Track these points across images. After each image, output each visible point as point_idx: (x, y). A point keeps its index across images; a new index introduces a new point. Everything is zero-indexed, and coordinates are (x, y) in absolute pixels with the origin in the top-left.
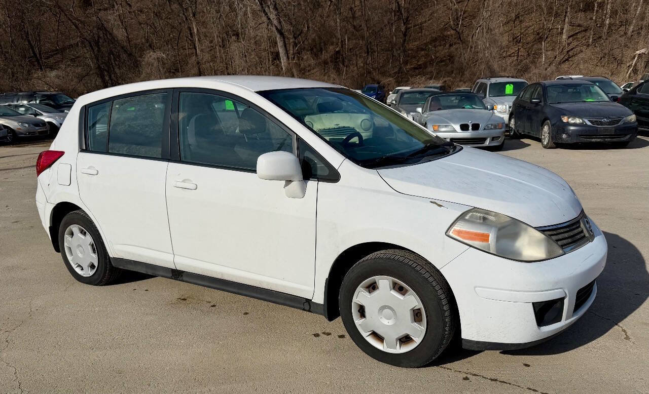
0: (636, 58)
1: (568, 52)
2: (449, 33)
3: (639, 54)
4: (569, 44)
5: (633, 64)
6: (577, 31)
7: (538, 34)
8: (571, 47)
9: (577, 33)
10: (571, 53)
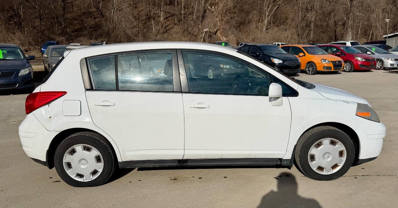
0: (204, 34)
1: (166, 27)
2: (92, 10)
3: (205, 32)
4: (165, 23)
5: (203, 37)
6: (168, 16)
7: (147, 16)
8: (166, 24)
9: (168, 17)
10: (167, 28)
